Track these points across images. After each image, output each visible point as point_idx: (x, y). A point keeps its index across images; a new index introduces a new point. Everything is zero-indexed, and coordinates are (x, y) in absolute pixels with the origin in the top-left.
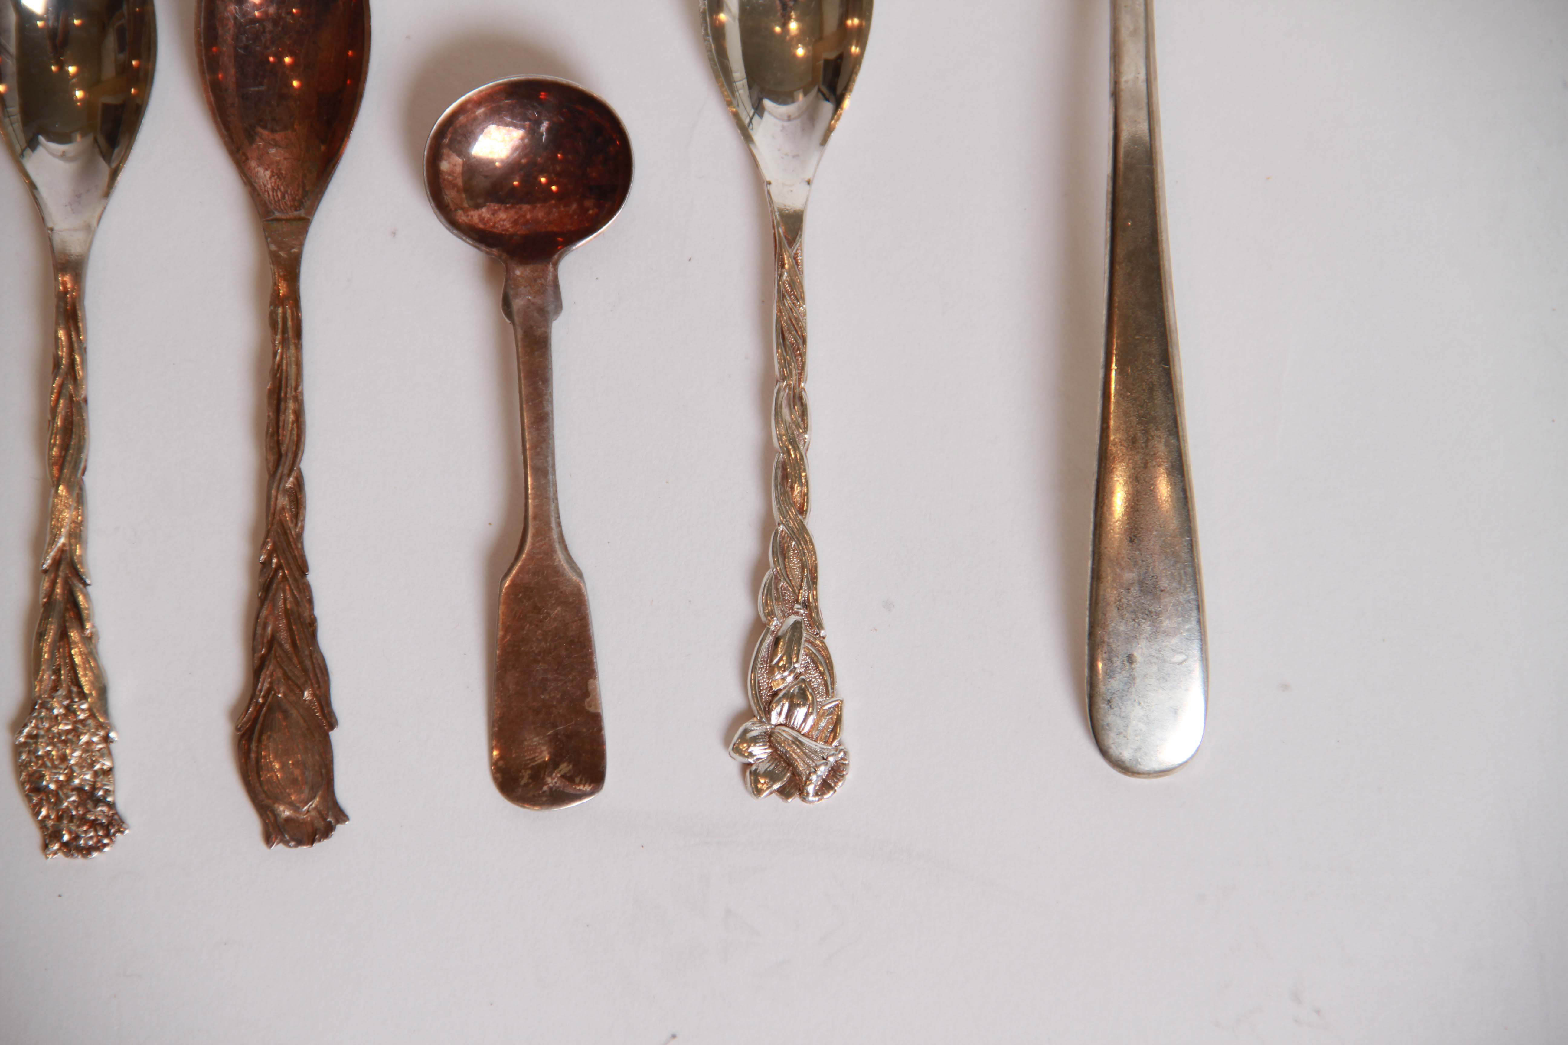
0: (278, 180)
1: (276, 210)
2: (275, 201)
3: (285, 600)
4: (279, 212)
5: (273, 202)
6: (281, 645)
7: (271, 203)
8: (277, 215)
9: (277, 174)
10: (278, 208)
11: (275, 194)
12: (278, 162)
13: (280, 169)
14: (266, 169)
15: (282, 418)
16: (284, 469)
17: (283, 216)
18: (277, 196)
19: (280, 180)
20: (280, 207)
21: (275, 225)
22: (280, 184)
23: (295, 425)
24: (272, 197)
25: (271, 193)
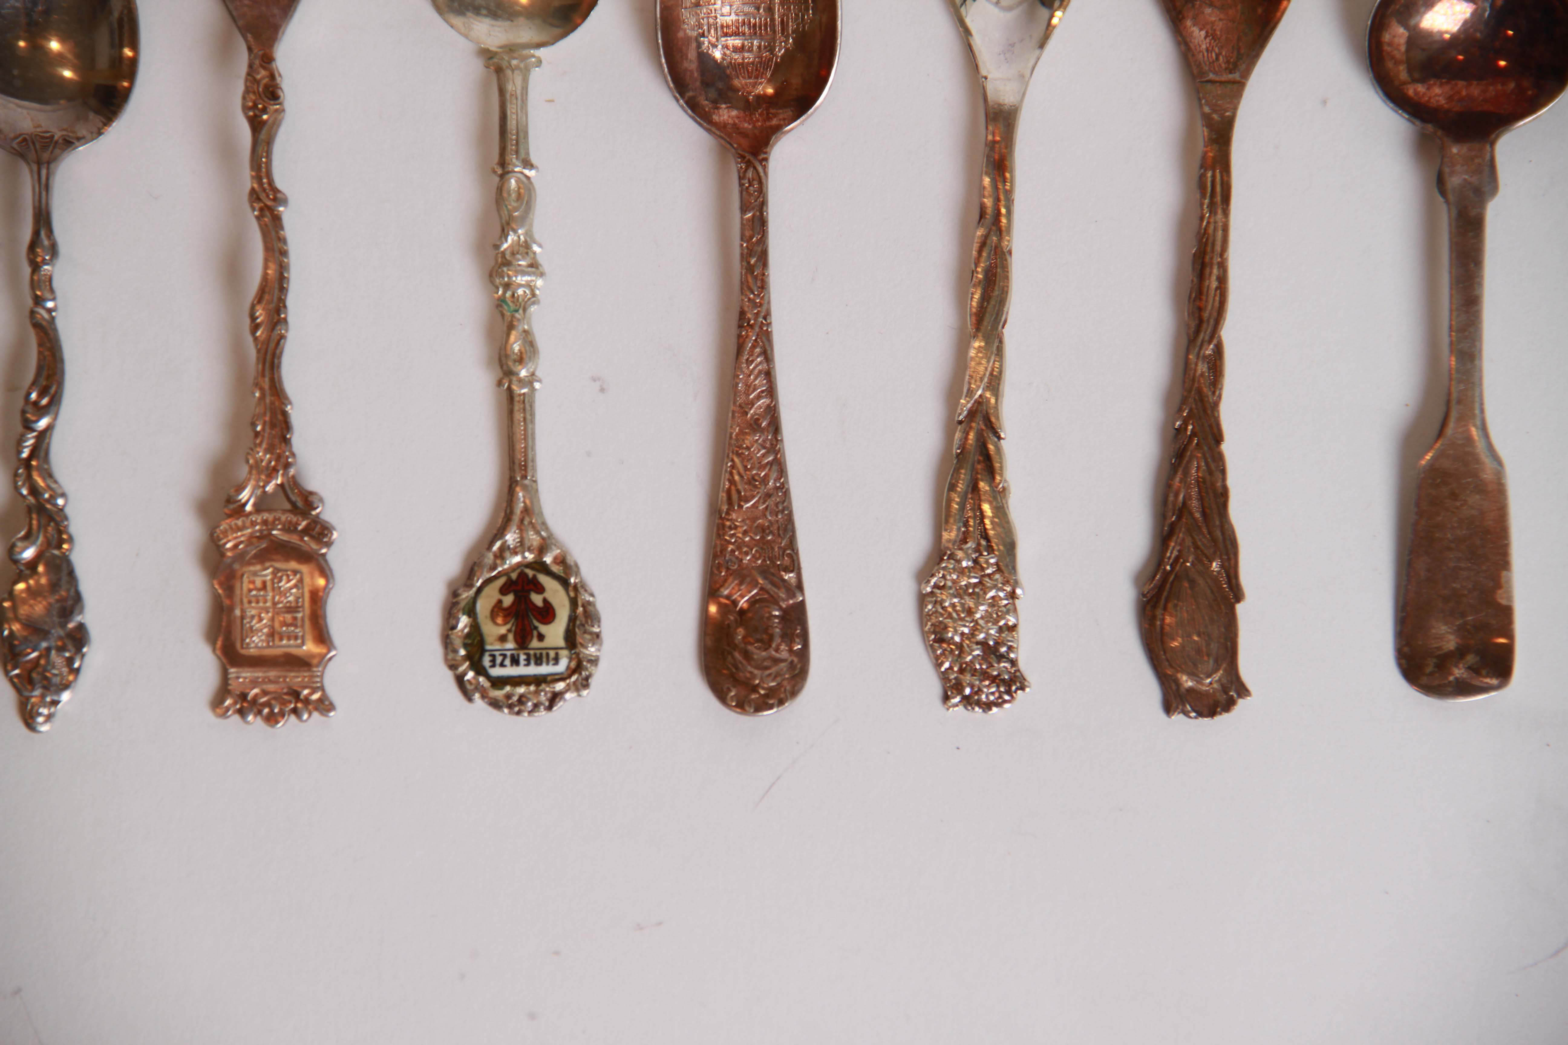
0: (1213, 40)
1: (1211, 71)
2: (1210, 63)
4: (1214, 73)
5: (1208, 63)
7: (1206, 64)
8: (1211, 76)
9: (1212, 34)
10: (1212, 69)
11: (1210, 55)
13: (1215, 29)
14: (1201, 30)
15: (1205, 283)
17: (1217, 78)
18: (1212, 57)
19: (1215, 40)
20: (1214, 68)
21: (1209, 86)
22: (1214, 44)
23: (1218, 291)
24: (1206, 58)
25: (1206, 54)
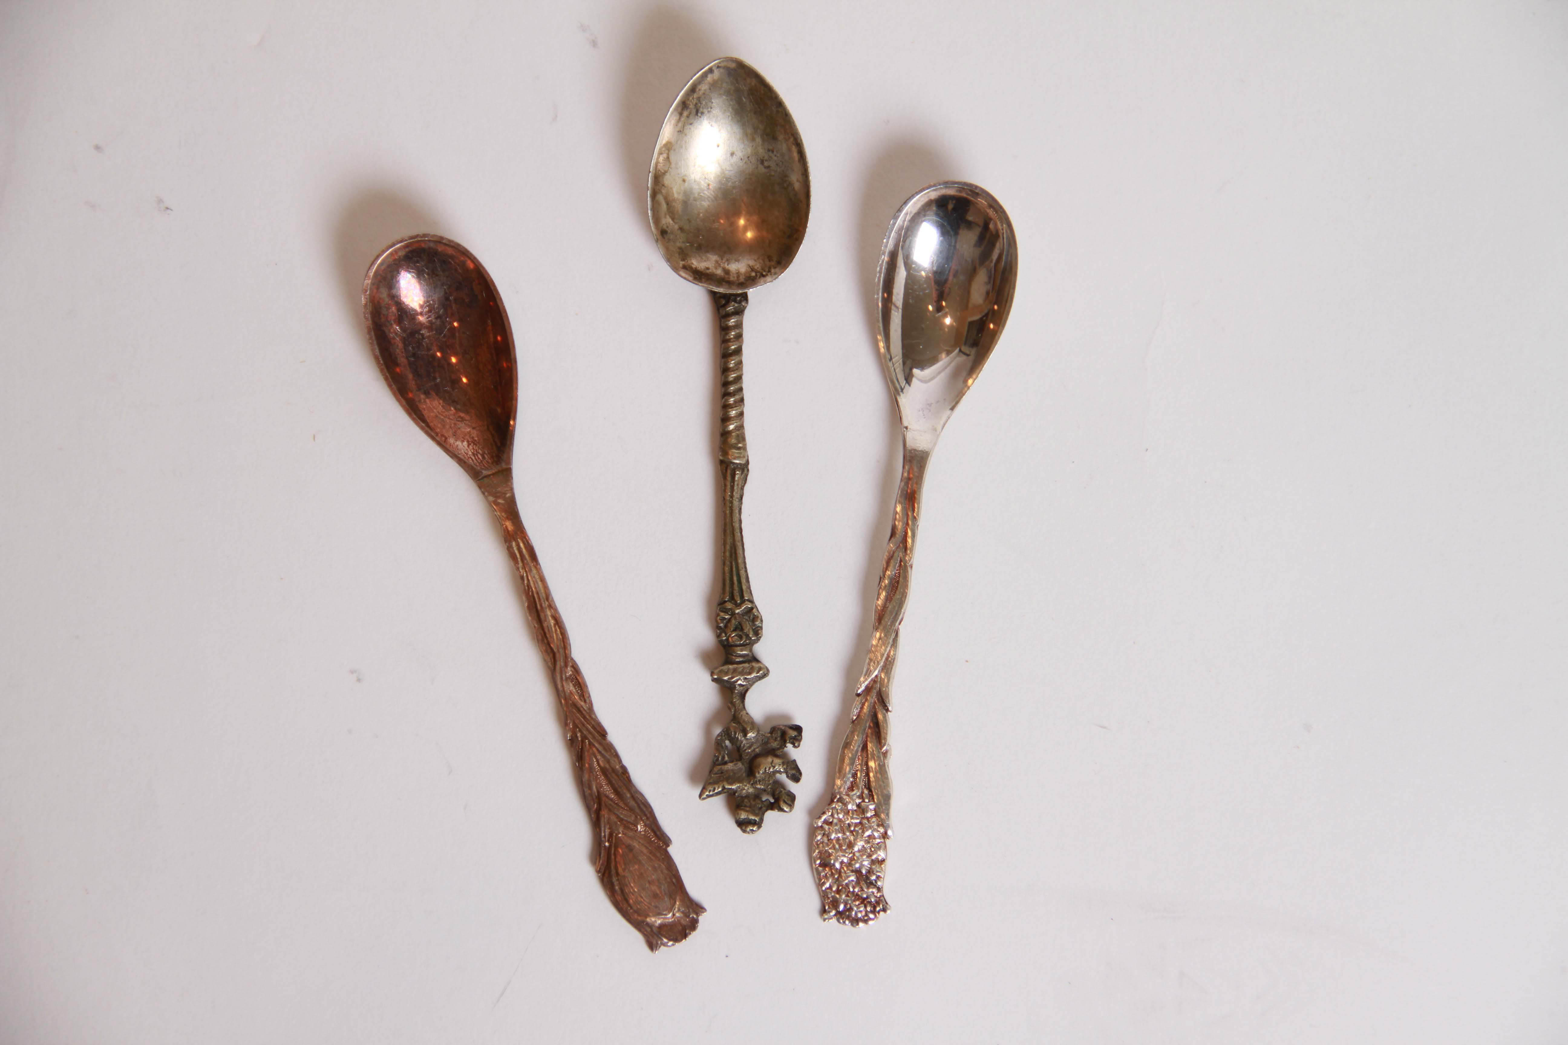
0: (475, 446)
1: (483, 469)
2: (479, 463)
3: (598, 761)
4: (485, 470)
5: (478, 464)
6: (607, 797)
7: (476, 466)
8: (485, 473)
9: (472, 442)
10: (483, 467)
11: (476, 457)
12: (469, 433)
13: (473, 438)
14: (463, 441)
15: (545, 625)
16: (560, 663)
17: (490, 473)
18: (479, 458)
19: (476, 445)
20: (484, 466)
21: (486, 481)
22: (477, 448)
23: (557, 627)
24: (475, 461)
25: (473, 458)
